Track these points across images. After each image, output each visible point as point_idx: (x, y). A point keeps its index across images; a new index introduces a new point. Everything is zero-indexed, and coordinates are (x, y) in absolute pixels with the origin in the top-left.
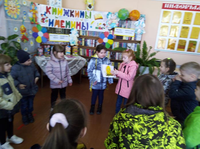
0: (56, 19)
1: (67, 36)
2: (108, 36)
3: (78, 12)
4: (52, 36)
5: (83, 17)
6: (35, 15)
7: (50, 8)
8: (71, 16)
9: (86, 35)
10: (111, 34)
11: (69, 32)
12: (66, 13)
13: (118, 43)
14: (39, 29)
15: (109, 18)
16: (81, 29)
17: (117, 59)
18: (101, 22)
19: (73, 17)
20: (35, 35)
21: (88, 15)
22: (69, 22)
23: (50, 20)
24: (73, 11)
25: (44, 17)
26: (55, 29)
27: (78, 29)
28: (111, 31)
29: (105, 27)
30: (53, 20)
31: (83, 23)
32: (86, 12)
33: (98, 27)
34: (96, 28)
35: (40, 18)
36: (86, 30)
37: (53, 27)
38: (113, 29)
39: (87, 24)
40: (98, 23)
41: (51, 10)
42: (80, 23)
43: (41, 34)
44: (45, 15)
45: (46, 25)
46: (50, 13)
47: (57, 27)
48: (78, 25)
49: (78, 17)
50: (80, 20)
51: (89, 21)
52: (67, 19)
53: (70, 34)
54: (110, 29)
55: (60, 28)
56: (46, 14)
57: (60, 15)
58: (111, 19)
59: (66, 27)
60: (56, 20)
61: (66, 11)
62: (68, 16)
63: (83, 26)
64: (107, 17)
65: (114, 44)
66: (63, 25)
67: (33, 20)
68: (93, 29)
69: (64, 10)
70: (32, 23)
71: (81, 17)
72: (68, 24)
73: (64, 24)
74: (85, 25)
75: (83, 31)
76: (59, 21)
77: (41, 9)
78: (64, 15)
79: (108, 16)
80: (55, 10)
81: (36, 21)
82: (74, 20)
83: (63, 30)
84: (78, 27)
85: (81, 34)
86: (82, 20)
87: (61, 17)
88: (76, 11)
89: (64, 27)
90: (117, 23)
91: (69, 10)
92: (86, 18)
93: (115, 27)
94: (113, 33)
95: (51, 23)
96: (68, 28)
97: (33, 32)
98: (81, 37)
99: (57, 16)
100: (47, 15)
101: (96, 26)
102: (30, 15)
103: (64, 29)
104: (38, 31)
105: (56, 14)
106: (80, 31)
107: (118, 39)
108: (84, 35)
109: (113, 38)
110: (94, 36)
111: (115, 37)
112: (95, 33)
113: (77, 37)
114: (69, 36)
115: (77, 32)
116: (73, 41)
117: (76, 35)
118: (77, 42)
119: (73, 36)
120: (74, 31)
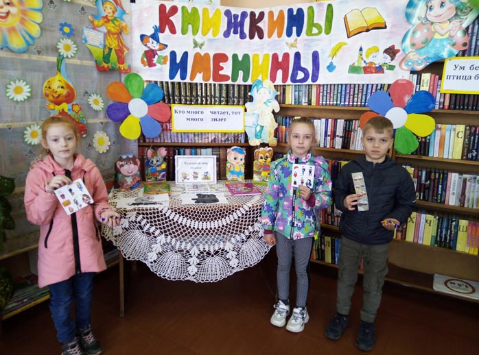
0: (198, 50)
1: (236, 113)
2: (407, 99)
3: (281, 12)
4: (183, 112)
5: (299, 34)
6: (119, 39)
7: (174, 10)
8: (252, 37)
9: (310, 102)
10: (425, 88)
11: (244, 96)
12: (234, 25)
13: (461, 128)
14: (134, 88)
15: (415, 21)
16: (289, 82)
18: (382, 40)
19: (261, 37)
20: (118, 112)
21: (320, 19)
22: (246, 57)
23: (173, 54)
24: (262, 14)
25: (153, 45)
26: (193, 86)
27: (279, 81)
28: (426, 77)
29: (393, 63)
30: (186, 54)
31: (298, 55)
32: (311, 8)
33: (363, 65)
34: (353, 69)
35: (137, 50)
36: (309, 82)
37: (188, 80)
38: (436, 67)
39: (315, 56)
40: (361, 49)
41: (176, 20)
42: (286, 56)
43: (138, 108)
44: (155, 37)
45: (161, 73)
46: (173, 31)
47: (199, 79)
48: (278, 64)
49: (280, 35)
50: (283, 45)
51: (323, 44)
52: (236, 46)
53: (248, 105)
54: (419, 68)
55: (211, 81)
56: (160, 35)
57: (210, 35)
58: (427, 22)
59: (234, 79)
60: (197, 55)
61: (236, 16)
62: (243, 36)
63: (297, 67)
64: (408, 16)
65: (438, 133)
66: (221, 72)
67: (106, 58)
68: (342, 76)
69: (228, 13)
70: (101, 70)
71: (289, 34)
72: (242, 64)
73: (227, 69)
74: (307, 63)
75: (298, 89)
76: (207, 55)
77: (143, 18)
78: (227, 34)
79: (410, 10)
80: (191, 18)
81: (121, 60)
82: (260, 50)
83: (224, 88)
84: (280, 73)
85: (290, 100)
86: (292, 46)
87: (215, 41)
88: (271, 14)
89: (226, 78)
90: (459, 36)
91: (244, 15)
92: (309, 33)
93: (445, 54)
94: (435, 84)
95: (178, 65)
96: (240, 81)
97: (111, 103)
98: (290, 113)
99: (199, 41)
100: (165, 37)
101: (353, 59)
102: (95, 38)
103: (227, 86)
104: (131, 98)
105: (195, 32)
106: (284, 90)
107: (459, 109)
108: (299, 102)
109: (437, 107)
110: (345, 105)
111: (447, 104)
112: (346, 91)
113: (273, 112)
114: (246, 110)
115: (274, 92)
116: (258, 129)
117: (269, 104)
118: (273, 132)
119: (257, 112)
120: (262, 91)
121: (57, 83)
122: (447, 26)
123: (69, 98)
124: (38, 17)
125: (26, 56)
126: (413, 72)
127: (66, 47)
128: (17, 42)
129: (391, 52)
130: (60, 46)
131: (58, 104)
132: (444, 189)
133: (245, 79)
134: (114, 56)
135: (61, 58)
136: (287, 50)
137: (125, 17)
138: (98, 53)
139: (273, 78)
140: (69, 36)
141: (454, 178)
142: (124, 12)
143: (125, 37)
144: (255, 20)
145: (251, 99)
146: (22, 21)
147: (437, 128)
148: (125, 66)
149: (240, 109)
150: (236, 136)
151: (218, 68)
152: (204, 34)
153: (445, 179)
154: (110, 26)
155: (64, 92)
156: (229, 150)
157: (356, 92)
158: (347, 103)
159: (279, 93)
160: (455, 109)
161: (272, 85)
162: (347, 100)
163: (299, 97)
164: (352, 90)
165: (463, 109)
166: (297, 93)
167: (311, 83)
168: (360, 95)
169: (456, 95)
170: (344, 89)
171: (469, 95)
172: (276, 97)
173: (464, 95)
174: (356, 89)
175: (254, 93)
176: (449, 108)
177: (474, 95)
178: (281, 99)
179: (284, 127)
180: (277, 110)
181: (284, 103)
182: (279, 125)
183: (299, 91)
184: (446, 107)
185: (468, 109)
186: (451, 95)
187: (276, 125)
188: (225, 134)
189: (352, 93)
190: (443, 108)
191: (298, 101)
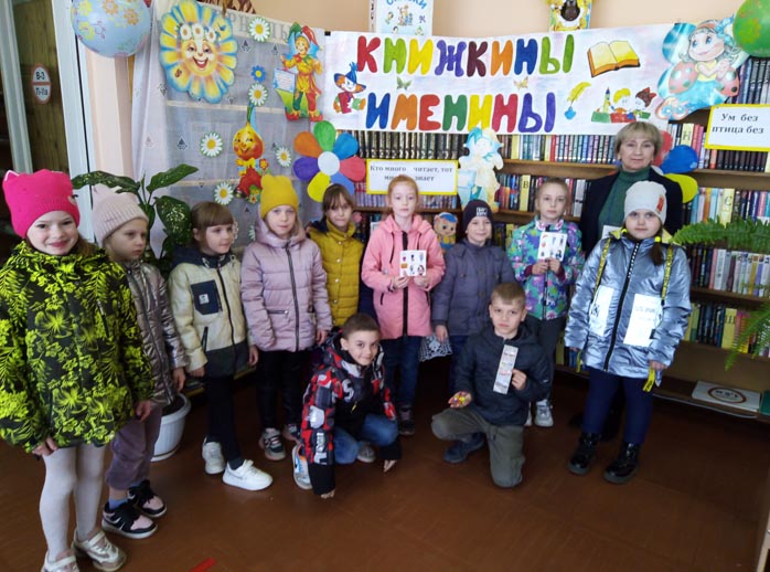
0: (402, 91)
1: (447, 170)
2: (664, 155)
3: (509, 44)
4: (381, 169)
5: (530, 71)
6: (311, 81)
7: (376, 43)
8: (470, 73)
9: (542, 157)
10: (686, 142)
11: (459, 147)
12: (449, 59)
13: (729, 192)
14: (325, 140)
15: (675, 59)
16: (516, 131)
17: (718, 285)
18: (635, 81)
19: (482, 73)
20: (305, 169)
21: (558, 53)
22: (462, 99)
23: (372, 97)
24: (484, 45)
25: (349, 86)
26: (394, 137)
27: (503, 130)
28: (688, 128)
29: (647, 110)
30: (387, 97)
31: (528, 98)
32: (546, 40)
33: (610, 111)
34: (598, 117)
35: (330, 93)
36: (542, 131)
37: (388, 129)
38: (700, 116)
39: (551, 99)
40: (608, 92)
41: (378, 55)
42: (514, 98)
43: (329, 164)
44: (351, 76)
45: (356, 121)
46: (373, 69)
47: (402, 127)
48: (503, 108)
49: (506, 72)
50: (511, 84)
51: (561, 84)
52: (451, 85)
53: (462, 159)
54: (680, 117)
55: (417, 130)
56: (358, 74)
57: (418, 72)
59: (446, 127)
60: (401, 98)
61: (451, 49)
62: (459, 73)
63: (528, 112)
64: (666, 53)
65: (702, 198)
66: (430, 119)
67: (297, 105)
68: (583, 126)
69: (441, 45)
70: (291, 118)
71: (518, 71)
72: (456, 108)
73: (437, 114)
74: (539, 108)
75: (527, 140)
76: (413, 97)
77: (339, 50)
78: (439, 71)
79: (668, 46)
80: (396, 53)
81: (312, 106)
82: (480, 90)
83: (433, 138)
84: (505, 120)
85: (517, 153)
86: (522, 85)
87: (425, 80)
88: (496, 45)
89: (435, 125)
91: (461, 46)
92: (544, 70)
93: (711, 102)
94: (699, 139)
95: (377, 111)
96: (453, 130)
97: (298, 158)
98: (517, 170)
99: (404, 80)
100: (363, 76)
101: (598, 103)
102: (285, 81)
103: (437, 135)
104: (321, 151)
105: (399, 71)
106: (510, 141)
107: (728, 169)
108: (529, 157)
109: (701, 166)
110: (586, 162)
111: (713, 162)
112: (588, 143)
113: (495, 169)
114: (459, 167)
115: (497, 144)
116: (475, 190)
117: (489, 158)
118: (493, 194)
119: (474, 168)
120: (481, 141)
121: (246, 135)
122: (714, 66)
123: (257, 152)
124: (232, 62)
125: (219, 107)
126: (672, 122)
127: (257, 93)
128: (213, 92)
129: (646, 96)
130: (252, 93)
131: (246, 159)
132: (708, 270)
133: (460, 127)
134: (304, 102)
135: (251, 107)
136: (514, 91)
137: (318, 54)
138: (289, 98)
139: (496, 126)
140: (261, 80)
141: (721, 255)
142: (317, 48)
143: (317, 78)
144: (475, 52)
145: (467, 152)
146: (219, 68)
147: (701, 193)
148: (316, 113)
149: (452, 164)
150: (446, 200)
151: (426, 113)
152: (411, 71)
153: (710, 257)
154: (303, 66)
155: (252, 145)
156: (437, 216)
157: (601, 145)
158: (589, 159)
159: (502, 145)
160: (723, 168)
161: (495, 134)
162: (590, 155)
163: (529, 149)
164: (596, 142)
165: (733, 169)
166: (526, 145)
167: (545, 133)
168: (606, 150)
169: (725, 151)
170: (586, 141)
171: (740, 152)
172: (500, 150)
173: (735, 152)
174: (602, 141)
175: (470, 145)
176: (716, 167)
177: (747, 152)
178: (505, 153)
179: (508, 189)
180: (500, 166)
181: (509, 157)
182: (502, 185)
183: (529, 143)
184: (713, 166)
185: (738, 169)
186: (718, 151)
187: (497, 186)
188: (432, 197)
189: (596, 147)
190: (709, 167)
191: (527, 155)
